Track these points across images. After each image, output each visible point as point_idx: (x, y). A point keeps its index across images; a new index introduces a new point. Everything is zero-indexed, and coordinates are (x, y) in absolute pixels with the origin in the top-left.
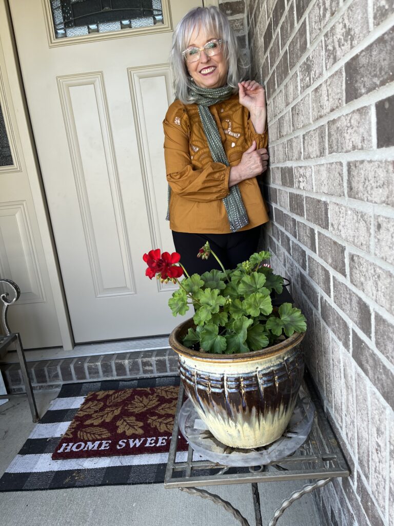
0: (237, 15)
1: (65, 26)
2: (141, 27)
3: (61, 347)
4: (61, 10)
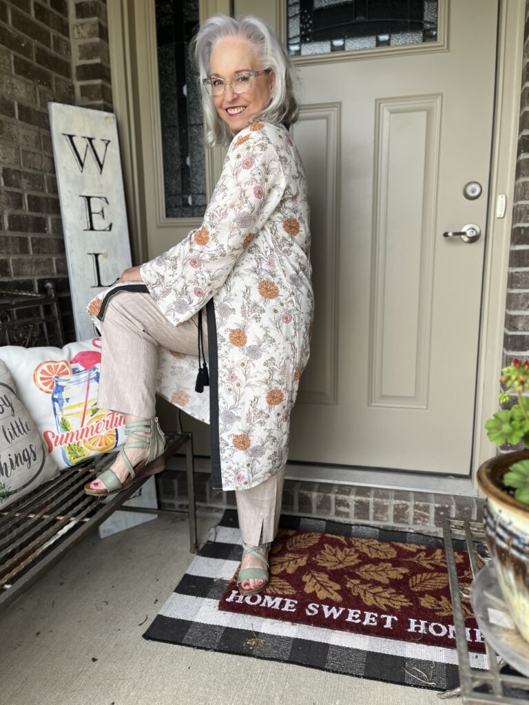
1: (301, 40)
2: (405, 44)
4: (298, 19)
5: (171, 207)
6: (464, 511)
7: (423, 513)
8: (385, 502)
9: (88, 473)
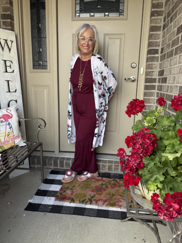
0: (159, 16)
1: (80, 12)
2: (114, 17)
3: (54, 152)
4: (79, 5)
5: (35, 66)
7: (117, 167)
8: (105, 164)
9: (6, 156)
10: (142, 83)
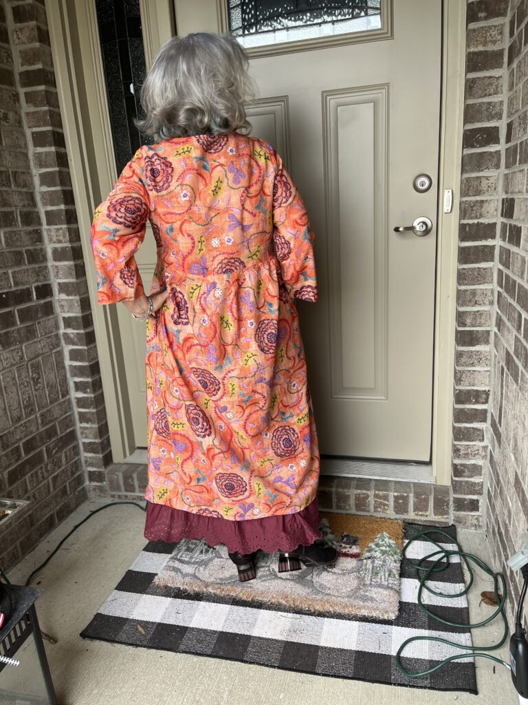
0: (495, 19)
1: (244, 32)
4: (239, 11)
6: (422, 499)
7: (382, 501)
10: (450, 242)
